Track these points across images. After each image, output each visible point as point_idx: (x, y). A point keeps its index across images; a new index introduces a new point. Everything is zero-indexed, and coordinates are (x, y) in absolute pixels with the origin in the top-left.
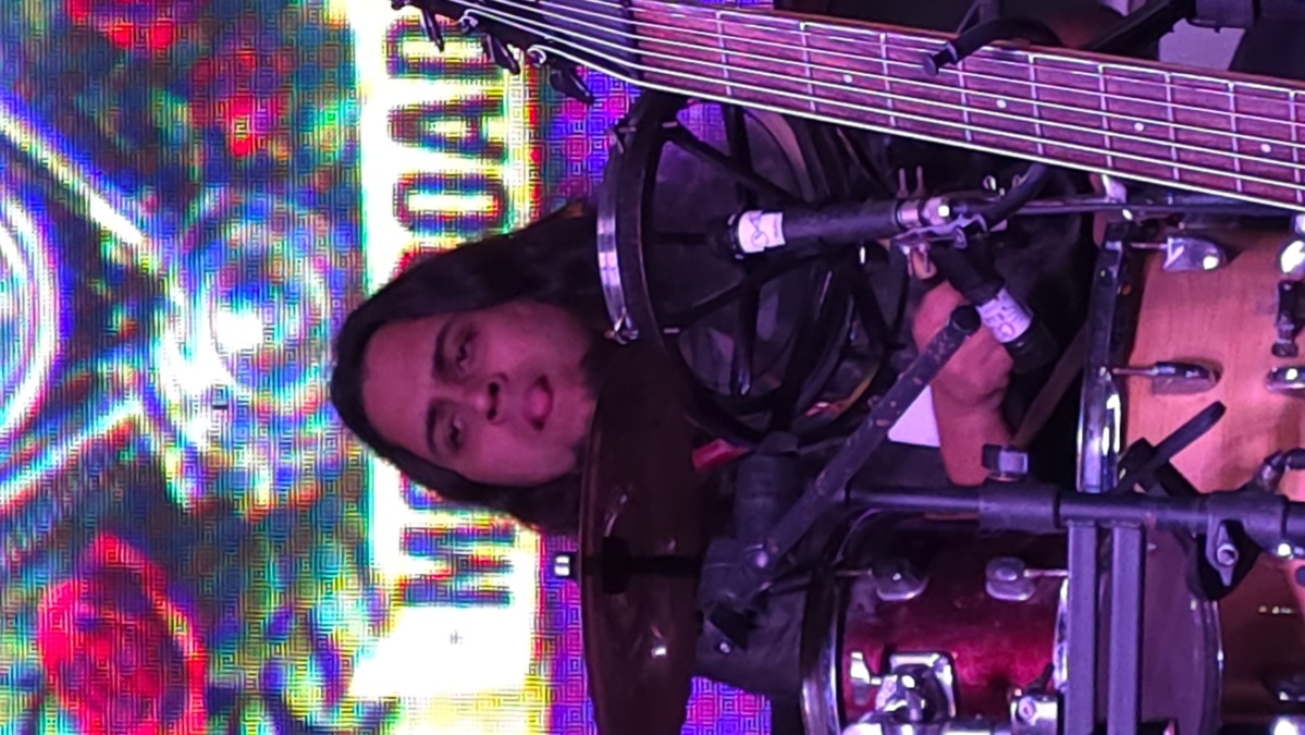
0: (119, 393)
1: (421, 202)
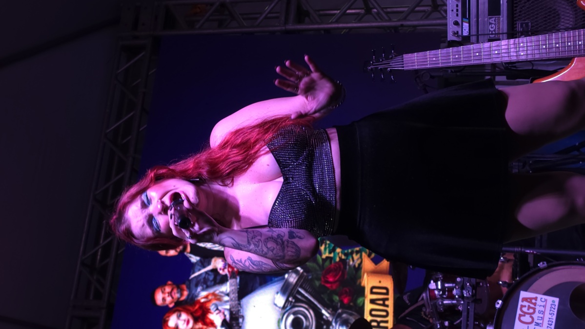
1: (374, 313)
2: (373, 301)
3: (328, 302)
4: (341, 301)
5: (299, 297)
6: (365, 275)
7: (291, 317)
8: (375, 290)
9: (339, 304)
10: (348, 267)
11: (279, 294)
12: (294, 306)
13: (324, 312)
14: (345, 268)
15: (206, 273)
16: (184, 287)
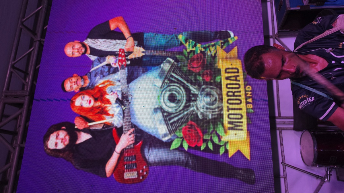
0: (193, 106)
1: (229, 86)
2: (227, 78)
3: (194, 81)
4: (204, 80)
5: (173, 79)
6: (220, 61)
7: (168, 94)
8: (228, 71)
9: (202, 82)
10: (207, 56)
11: (157, 78)
12: (169, 86)
13: (191, 88)
14: (205, 57)
15: (102, 67)
16: (87, 77)
